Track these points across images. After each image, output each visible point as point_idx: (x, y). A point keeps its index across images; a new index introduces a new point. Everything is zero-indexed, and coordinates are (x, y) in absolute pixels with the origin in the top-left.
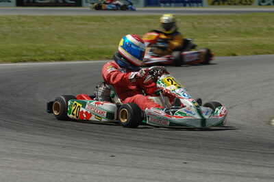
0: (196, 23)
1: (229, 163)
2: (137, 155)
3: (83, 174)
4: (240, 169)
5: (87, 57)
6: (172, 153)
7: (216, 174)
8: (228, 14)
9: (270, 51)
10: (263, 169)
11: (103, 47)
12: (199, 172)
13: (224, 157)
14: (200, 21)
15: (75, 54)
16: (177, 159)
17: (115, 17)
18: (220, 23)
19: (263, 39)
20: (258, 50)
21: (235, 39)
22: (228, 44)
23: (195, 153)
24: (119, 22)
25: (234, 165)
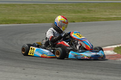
0: (56, 7)
1: (77, 72)
2: (35, 68)
3: (11, 78)
4: (82, 75)
5: (8, 23)
6: (51, 67)
7: (72, 78)
8: (70, 4)
9: (90, 20)
10: (93, 75)
11: (15, 18)
12: (64, 77)
13: (74, 70)
14: (57, 6)
15: (3, 21)
16: (53, 70)
17: (19, 4)
18: (66, 7)
19: (86, 14)
20: (84, 20)
21: (74, 15)
22: (71, 17)
23: (61, 67)
24: (22, 7)
25: (79, 73)
